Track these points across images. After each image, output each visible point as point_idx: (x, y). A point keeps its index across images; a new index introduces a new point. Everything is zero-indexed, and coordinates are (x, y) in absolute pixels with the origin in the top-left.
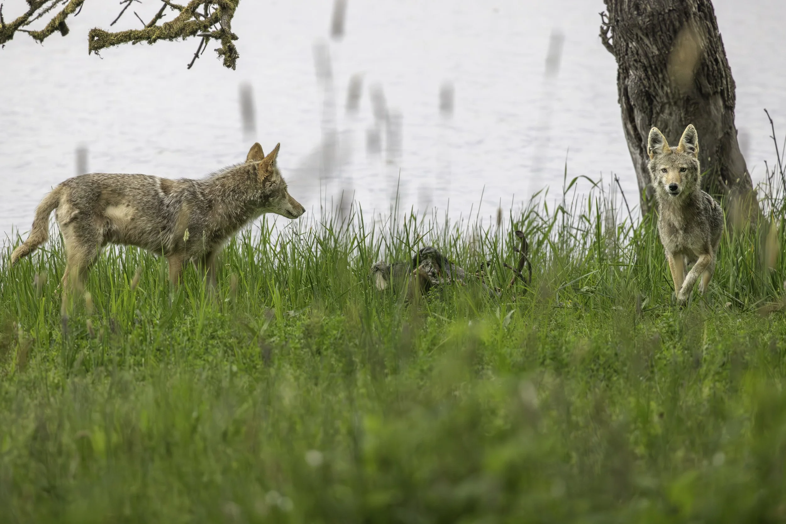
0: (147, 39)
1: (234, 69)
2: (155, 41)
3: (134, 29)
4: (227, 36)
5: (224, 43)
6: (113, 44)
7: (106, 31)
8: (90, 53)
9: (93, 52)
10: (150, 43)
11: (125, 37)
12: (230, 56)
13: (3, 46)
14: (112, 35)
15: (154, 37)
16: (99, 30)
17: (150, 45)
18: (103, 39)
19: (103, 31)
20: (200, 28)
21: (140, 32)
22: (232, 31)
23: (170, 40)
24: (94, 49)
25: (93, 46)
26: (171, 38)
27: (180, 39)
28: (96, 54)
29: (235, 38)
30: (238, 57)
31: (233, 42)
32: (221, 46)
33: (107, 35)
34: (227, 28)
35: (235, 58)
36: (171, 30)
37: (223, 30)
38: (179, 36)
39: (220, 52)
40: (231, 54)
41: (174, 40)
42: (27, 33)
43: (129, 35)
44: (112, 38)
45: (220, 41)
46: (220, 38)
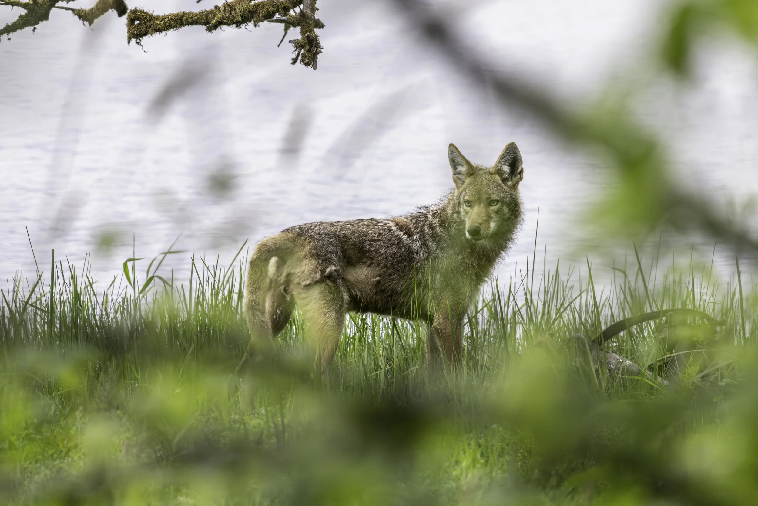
0: (205, 25)
1: (315, 69)
2: (215, 27)
3: (187, 11)
4: (307, 23)
5: (303, 33)
6: (159, 31)
7: (150, 12)
8: (129, 42)
9: (133, 40)
10: (209, 30)
11: (175, 21)
12: (309, 51)
13: (35, 29)
14: (157, 18)
15: (214, 22)
16: (141, 12)
17: (210, 33)
18: (145, 23)
19: (146, 13)
20: (277, 11)
21: (196, 15)
22: (317, 16)
23: (237, 26)
24: (133, 37)
25: (133, 33)
26: (238, 24)
27: (251, 25)
28: (138, 43)
29: (320, 25)
30: (321, 52)
31: (317, 31)
32: (299, 37)
33: (152, 18)
34: (308, 11)
35: (317, 53)
36: (233, 13)
37: (302, 14)
38: (250, 21)
39: (298, 45)
40: (311, 47)
41: (243, 26)
42: (71, 12)
43: (181, 19)
44: (158, 22)
45: (298, 29)
46: (298, 25)
